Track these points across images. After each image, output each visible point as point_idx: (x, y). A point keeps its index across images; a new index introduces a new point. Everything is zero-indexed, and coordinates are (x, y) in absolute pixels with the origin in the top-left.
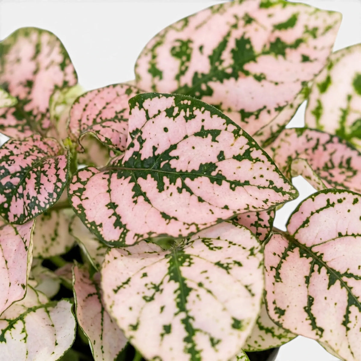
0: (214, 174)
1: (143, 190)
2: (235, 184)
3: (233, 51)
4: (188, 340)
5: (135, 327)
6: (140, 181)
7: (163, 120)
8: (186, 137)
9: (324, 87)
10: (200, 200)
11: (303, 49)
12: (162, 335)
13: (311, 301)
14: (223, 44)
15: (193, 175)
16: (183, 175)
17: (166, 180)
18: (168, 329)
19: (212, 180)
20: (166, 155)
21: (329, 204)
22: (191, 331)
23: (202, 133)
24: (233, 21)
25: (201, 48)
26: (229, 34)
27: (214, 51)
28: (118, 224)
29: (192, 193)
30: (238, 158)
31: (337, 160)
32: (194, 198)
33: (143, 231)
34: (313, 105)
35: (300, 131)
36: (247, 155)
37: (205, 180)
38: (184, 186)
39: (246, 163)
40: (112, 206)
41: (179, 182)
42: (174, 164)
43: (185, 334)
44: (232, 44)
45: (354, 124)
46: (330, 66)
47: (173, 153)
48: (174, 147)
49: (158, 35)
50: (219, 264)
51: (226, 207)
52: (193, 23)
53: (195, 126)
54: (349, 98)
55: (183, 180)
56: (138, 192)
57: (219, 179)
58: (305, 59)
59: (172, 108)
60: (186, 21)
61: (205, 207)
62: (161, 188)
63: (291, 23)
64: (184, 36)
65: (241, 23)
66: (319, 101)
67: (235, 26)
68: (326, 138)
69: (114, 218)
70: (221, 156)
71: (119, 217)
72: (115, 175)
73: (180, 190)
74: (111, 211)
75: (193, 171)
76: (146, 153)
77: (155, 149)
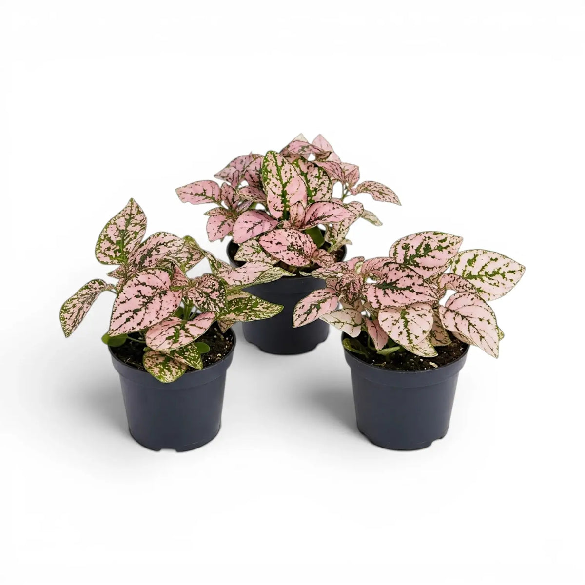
0: (411, 289)
1: (387, 292)
2: (418, 293)
3: (424, 248)
4: (408, 336)
5: (390, 332)
6: (386, 290)
7: (395, 271)
8: (402, 277)
9: (457, 262)
10: (406, 297)
11: (448, 249)
12: (399, 335)
13: (456, 324)
14: (420, 246)
15: (404, 289)
16: (401, 289)
17: (395, 291)
18: (401, 333)
19: (410, 291)
20: (395, 282)
21: (460, 297)
22: (409, 334)
23: (408, 276)
24: (424, 238)
25: (413, 246)
26: (423, 243)
27: (417, 248)
28: (378, 302)
29: (403, 295)
30: (420, 285)
31: (462, 285)
32: (404, 297)
33: (387, 304)
34: (454, 268)
35: (448, 275)
36: (422, 285)
37: (408, 291)
38: (401, 293)
39: (422, 287)
40: (376, 297)
41: (399, 291)
42: (398, 285)
43: (407, 335)
44: (423, 246)
45: (467, 274)
46: (459, 256)
47: (397, 282)
48: (398, 280)
49: (397, 241)
50: (419, 315)
51: (415, 300)
52: (410, 238)
53: (405, 274)
54: (466, 266)
55: (401, 290)
56: (385, 293)
57: (413, 291)
58: (449, 252)
59: (398, 268)
60: (407, 238)
61: (407, 299)
62: (393, 293)
63: (445, 240)
64: (407, 242)
65: (427, 239)
66: (455, 266)
67: (425, 240)
68: (458, 277)
69: (377, 300)
70: (414, 284)
71: (378, 300)
72: (377, 288)
73: (399, 294)
74: (376, 298)
75: (404, 288)
76: (388, 281)
77: (392, 280)
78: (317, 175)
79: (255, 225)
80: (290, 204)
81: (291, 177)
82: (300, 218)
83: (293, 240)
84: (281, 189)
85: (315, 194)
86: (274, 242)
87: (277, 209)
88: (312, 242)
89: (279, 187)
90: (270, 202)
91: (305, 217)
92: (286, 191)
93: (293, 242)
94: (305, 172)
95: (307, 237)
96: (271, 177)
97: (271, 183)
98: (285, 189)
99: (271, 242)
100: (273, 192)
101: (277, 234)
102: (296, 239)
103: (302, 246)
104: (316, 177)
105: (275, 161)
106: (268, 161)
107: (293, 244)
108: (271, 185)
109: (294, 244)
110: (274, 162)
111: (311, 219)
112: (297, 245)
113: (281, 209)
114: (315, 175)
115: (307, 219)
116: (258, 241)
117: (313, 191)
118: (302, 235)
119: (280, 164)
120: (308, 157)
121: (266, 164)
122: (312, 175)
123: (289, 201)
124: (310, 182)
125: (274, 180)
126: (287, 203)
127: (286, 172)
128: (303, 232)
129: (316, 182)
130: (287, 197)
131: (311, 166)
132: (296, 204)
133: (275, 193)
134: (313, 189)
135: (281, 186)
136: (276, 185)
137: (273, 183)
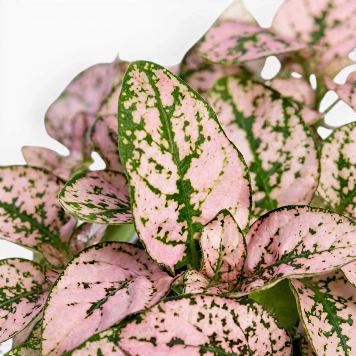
78: (282, 125)
79: (110, 291)
80: (202, 220)
81: (201, 140)
82: (233, 260)
83: (217, 327)
84: (175, 177)
85: (279, 180)
86: (163, 339)
87: (167, 241)
88: (273, 326)
89: (170, 173)
90: (144, 221)
91: (245, 257)
92: (188, 182)
93: (215, 334)
94: (247, 114)
95: (256, 313)
96: (144, 145)
97: (144, 160)
98: (186, 177)
99: (153, 340)
100: (151, 188)
101: (168, 316)
102: (224, 322)
103: (245, 342)
104: (277, 129)
105: (153, 93)
106: (132, 94)
107: (217, 339)
108: (145, 167)
109: (220, 337)
110: (150, 96)
111: (263, 261)
112: (227, 339)
113: (178, 238)
114: (274, 124)
115: (253, 262)
116: (115, 339)
117: (272, 172)
118: (241, 310)
119: (167, 100)
120: (262, 66)
121: (127, 105)
122: (265, 126)
123: (198, 213)
124: (263, 146)
125: (152, 151)
126: (194, 219)
127: (187, 123)
128: (243, 301)
129: (279, 145)
130: (194, 199)
131: (263, 95)
132: (215, 219)
133: (157, 192)
134: (271, 166)
135: (174, 169)
136: (159, 168)
137: (151, 160)
